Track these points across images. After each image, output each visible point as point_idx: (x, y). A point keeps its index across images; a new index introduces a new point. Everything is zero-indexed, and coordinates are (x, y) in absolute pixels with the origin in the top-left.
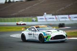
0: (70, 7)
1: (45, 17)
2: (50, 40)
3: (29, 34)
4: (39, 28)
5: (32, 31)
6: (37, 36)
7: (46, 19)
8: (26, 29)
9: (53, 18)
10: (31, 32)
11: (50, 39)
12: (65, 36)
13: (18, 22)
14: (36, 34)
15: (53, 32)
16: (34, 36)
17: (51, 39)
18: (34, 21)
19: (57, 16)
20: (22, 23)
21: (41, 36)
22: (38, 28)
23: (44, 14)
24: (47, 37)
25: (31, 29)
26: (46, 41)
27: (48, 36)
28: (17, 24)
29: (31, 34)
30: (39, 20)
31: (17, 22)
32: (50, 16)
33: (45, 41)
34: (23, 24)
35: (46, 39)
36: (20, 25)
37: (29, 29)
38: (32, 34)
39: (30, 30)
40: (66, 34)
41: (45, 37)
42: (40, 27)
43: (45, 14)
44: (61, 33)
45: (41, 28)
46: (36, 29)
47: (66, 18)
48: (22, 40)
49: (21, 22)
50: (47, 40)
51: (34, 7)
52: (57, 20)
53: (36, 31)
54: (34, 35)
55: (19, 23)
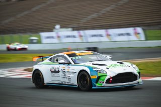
0: (108, 12)
1: (57, 33)
2: (104, 84)
3: (52, 72)
4: (77, 58)
5: (60, 63)
6: (71, 75)
7: (59, 37)
8: (43, 58)
9: (74, 37)
10: (56, 66)
11: (105, 81)
12: (138, 74)
13: (10, 44)
14: (70, 71)
15: (112, 67)
16: (65, 76)
17: (108, 81)
18: (35, 41)
19: (82, 32)
20: (18, 47)
21: (82, 75)
22: (74, 58)
23: (54, 28)
24: (99, 78)
25: (56, 59)
26: (95, 86)
27: (100, 75)
28: (9, 49)
29: (57, 70)
30: (45, 41)
31: (7, 45)
32: (68, 32)
33: (93, 88)
34: (21, 48)
35: (97, 82)
36: (15, 50)
37: (51, 58)
38: (60, 70)
39: (53, 62)
40: (139, 71)
41: (94, 77)
42: (77, 56)
43: (58, 27)
44: (128, 67)
45: (80, 57)
46: (69, 59)
47: (101, 36)
48: (36, 84)
49: (17, 45)
50: (98, 85)
51: (34, 12)
52: (83, 40)
53: (69, 63)
54: (64, 72)
55: (12, 46)
